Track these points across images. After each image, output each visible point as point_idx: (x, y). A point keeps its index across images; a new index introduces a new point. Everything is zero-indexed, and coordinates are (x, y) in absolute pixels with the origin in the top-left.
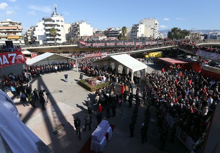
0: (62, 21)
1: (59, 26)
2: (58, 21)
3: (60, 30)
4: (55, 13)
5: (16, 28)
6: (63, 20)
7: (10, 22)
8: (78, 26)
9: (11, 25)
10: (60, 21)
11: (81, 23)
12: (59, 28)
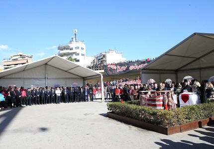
0: (82, 49)
1: (78, 54)
2: (77, 48)
3: (78, 61)
4: (74, 39)
5: (25, 61)
6: (84, 46)
7: (21, 55)
8: (104, 56)
9: (21, 59)
10: (80, 48)
11: (109, 52)
12: (78, 57)
